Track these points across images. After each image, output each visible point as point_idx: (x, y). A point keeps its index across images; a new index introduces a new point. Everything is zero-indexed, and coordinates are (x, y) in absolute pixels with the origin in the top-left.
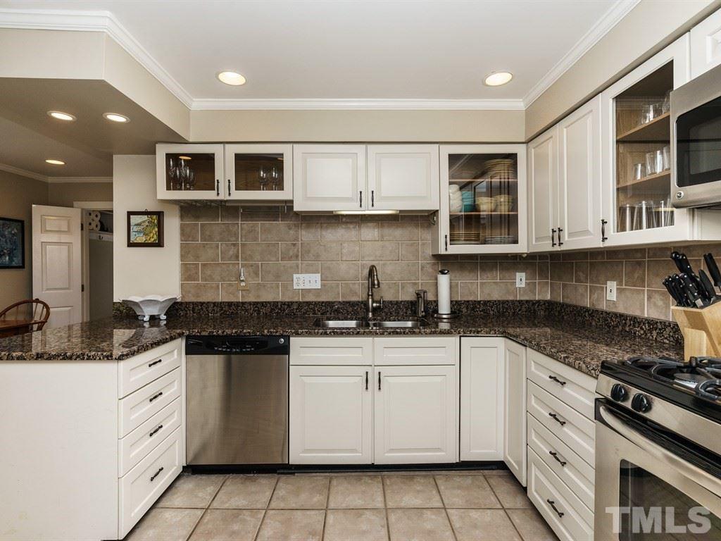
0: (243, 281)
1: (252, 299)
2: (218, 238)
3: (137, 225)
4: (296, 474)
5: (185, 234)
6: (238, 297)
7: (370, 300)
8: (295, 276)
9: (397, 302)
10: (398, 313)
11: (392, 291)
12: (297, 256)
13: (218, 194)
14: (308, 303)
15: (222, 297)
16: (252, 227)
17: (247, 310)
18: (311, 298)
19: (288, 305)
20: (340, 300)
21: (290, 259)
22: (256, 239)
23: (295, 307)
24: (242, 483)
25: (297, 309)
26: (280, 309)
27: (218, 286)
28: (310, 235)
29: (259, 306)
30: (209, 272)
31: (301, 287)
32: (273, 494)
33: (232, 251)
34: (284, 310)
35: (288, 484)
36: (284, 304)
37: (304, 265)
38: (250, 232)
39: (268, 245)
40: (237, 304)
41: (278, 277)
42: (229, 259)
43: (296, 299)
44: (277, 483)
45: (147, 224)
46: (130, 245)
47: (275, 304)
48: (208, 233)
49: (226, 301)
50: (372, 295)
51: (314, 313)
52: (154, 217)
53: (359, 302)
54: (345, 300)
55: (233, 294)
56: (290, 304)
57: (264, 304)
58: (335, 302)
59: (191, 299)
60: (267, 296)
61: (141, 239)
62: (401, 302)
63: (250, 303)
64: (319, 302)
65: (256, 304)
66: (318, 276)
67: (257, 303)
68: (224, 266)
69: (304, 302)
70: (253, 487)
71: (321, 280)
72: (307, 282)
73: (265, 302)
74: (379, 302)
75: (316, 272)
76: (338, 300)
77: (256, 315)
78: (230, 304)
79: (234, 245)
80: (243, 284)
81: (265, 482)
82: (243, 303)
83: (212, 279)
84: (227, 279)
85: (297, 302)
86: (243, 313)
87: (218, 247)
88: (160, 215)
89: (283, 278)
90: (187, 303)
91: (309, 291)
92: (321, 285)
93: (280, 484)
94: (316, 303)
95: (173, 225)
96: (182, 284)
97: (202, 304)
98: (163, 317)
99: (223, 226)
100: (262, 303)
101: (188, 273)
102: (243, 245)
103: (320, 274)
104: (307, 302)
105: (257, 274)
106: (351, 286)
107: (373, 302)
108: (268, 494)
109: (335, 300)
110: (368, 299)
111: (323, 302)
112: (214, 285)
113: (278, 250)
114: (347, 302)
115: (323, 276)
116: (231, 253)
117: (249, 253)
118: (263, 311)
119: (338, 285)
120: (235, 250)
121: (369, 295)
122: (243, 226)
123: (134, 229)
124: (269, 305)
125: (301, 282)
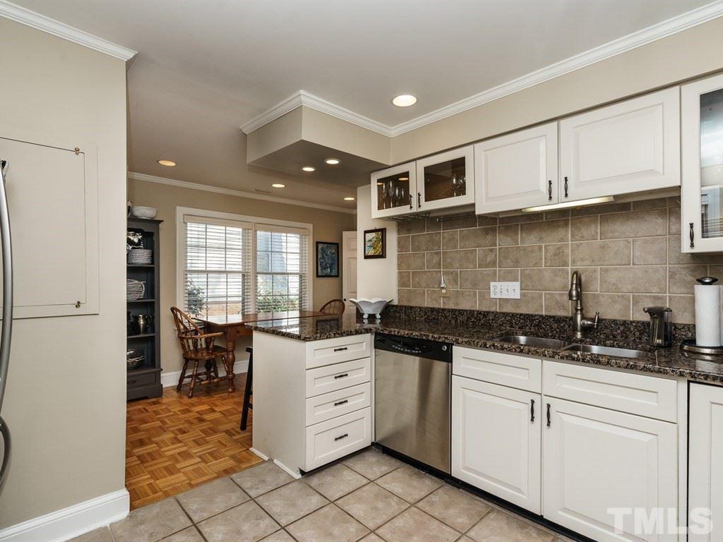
0: (443, 288)
1: (451, 306)
2: (424, 247)
3: (370, 241)
4: (461, 490)
5: (401, 246)
6: (440, 304)
7: (579, 317)
8: (492, 284)
9: (624, 323)
10: (627, 337)
11: (618, 306)
12: (495, 263)
13: (411, 207)
14: (506, 315)
15: (427, 303)
16: (452, 235)
17: (446, 317)
18: (508, 309)
19: (484, 315)
20: (544, 313)
21: (487, 266)
22: (455, 247)
23: (491, 318)
24: (410, 476)
25: (493, 320)
26: (475, 318)
27: (424, 292)
28: (508, 238)
29: (457, 313)
30: (417, 279)
31: (499, 296)
32: (427, 496)
33: (435, 260)
34: (480, 320)
35: (447, 494)
36: (480, 314)
37: (502, 272)
38: (450, 240)
39: (466, 252)
40: (438, 310)
41: (475, 285)
42: (433, 267)
43: (493, 309)
44: (438, 488)
45: (375, 239)
46: (366, 257)
47: (471, 312)
48: (417, 244)
49: (430, 306)
50: (581, 310)
51: (511, 326)
52: (380, 233)
53: (567, 318)
54: (549, 314)
55: (436, 300)
56: (486, 314)
57: (461, 312)
58: (535, 315)
59: (405, 303)
60: (465, 305)
61: (371, 252)
62: (632, 322)
63: (449, 310)
64: (517, 314)
65: (453, 311)
66: (517, 285)
67: (456, 310)
68: (428, 274)
69: (500, 313)
70: (416, 482)
71: (521, 289)
72: (504, 291)
73: (462, 310)
74: (593, 320)
75: (515, 280)
76: (540, 313)
77: (454, 322)
78: (433, 310)
79: (437, 253)
80: (444, 291)
81: (428, 483)
82: (443, 310)
83: (420, 286)
84: (431, 286)
85: (493, 312)
86: (443, 319)
87: (424, 256)
88: (383, 231)
89: (481, 285)
90: (401, 306)
91: (507, 300)
92: (521, 295)
93: (440, 491)
94: (513, 315)
95: (392, 239)
96: (399, 290)
97: (411, 308)
98: (378, 316)
99: (428, 236)
100: (459, 311)
101: (403, 281)
102: (444, 253)
103: (519, 283)
104: (504, 313)
105: (456, 281)
106: (557, 296)
107: (583, 318)
108: (423, 494)
109: (537, 313)
110: (576, 314)
111: (521, 314)
112: (422, 292)
113: (476, 256)
114: (551, 317)
115: (523, 285)
116: (434, 261)
117: (449, 260)
118: (460, 319)
119: (540, 296)
120: (438, 259)
121: (577, 310)
122: (444, 234)
123: (368, 244)
124: (465, 313)
125: (498, 291)
